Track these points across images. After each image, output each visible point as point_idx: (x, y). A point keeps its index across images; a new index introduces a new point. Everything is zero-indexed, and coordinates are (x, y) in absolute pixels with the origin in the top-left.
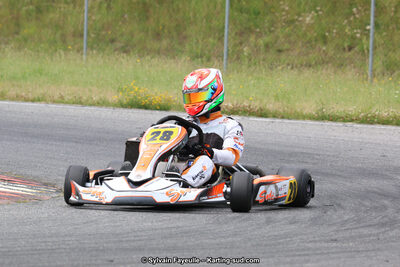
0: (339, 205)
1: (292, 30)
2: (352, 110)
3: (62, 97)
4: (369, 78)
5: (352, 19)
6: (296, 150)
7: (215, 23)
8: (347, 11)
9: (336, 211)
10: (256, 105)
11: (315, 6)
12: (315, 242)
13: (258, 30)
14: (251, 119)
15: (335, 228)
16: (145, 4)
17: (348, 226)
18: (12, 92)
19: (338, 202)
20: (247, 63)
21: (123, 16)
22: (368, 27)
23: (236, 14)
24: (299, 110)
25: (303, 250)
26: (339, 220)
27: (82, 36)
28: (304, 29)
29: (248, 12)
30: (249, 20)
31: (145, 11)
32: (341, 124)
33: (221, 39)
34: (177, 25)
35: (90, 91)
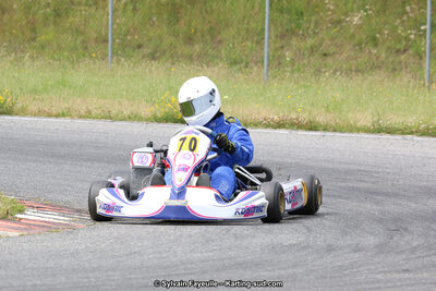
0: (406, 229)
1: (339, 32)
2: (411, 121)
3: (89, 112)
4: (427, 84)
5: (405, 18)
6: (352, 167)
7: (253, 25)
8: (400, 10)
9: (402, 235)
10: (304, 117)
11: (364, 5)
12: (385, 272)
13: (301, 32)
14: (301, 132)
15: (404, 256)
16: (174, 5)
17: (418, 254)
18: (33, 107)
19: (403, 226)
20: (289, 69)
21: (151, 18)
22: (423, 28)
23: (276, 14)
24: (352, 122)
25: (373, 282)
26: (408, 247)
27: (106, 41)
28: (352, 30)
29: (289, 12)
30: (290, 21)
31: (175, 13)
32: (399, 137)
33: (260, 42)
34: (211, 28)
35: (120, 104)
